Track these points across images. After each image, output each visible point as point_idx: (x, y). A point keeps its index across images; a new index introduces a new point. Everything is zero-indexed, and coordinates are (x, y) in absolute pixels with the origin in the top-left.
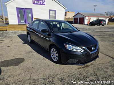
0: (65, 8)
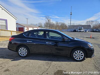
0: (16, 19)
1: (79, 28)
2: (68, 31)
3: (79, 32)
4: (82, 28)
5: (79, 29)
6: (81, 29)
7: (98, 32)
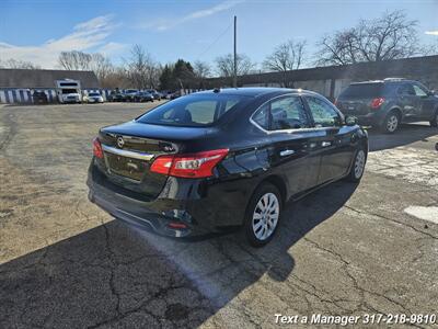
1: (62, 85)
2: (8, 101)
3: (66, 103)
4: (76, 84)
5: (65, 91)
6: (74, 91)
7: (138, 101)
